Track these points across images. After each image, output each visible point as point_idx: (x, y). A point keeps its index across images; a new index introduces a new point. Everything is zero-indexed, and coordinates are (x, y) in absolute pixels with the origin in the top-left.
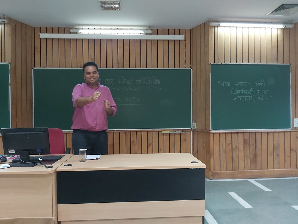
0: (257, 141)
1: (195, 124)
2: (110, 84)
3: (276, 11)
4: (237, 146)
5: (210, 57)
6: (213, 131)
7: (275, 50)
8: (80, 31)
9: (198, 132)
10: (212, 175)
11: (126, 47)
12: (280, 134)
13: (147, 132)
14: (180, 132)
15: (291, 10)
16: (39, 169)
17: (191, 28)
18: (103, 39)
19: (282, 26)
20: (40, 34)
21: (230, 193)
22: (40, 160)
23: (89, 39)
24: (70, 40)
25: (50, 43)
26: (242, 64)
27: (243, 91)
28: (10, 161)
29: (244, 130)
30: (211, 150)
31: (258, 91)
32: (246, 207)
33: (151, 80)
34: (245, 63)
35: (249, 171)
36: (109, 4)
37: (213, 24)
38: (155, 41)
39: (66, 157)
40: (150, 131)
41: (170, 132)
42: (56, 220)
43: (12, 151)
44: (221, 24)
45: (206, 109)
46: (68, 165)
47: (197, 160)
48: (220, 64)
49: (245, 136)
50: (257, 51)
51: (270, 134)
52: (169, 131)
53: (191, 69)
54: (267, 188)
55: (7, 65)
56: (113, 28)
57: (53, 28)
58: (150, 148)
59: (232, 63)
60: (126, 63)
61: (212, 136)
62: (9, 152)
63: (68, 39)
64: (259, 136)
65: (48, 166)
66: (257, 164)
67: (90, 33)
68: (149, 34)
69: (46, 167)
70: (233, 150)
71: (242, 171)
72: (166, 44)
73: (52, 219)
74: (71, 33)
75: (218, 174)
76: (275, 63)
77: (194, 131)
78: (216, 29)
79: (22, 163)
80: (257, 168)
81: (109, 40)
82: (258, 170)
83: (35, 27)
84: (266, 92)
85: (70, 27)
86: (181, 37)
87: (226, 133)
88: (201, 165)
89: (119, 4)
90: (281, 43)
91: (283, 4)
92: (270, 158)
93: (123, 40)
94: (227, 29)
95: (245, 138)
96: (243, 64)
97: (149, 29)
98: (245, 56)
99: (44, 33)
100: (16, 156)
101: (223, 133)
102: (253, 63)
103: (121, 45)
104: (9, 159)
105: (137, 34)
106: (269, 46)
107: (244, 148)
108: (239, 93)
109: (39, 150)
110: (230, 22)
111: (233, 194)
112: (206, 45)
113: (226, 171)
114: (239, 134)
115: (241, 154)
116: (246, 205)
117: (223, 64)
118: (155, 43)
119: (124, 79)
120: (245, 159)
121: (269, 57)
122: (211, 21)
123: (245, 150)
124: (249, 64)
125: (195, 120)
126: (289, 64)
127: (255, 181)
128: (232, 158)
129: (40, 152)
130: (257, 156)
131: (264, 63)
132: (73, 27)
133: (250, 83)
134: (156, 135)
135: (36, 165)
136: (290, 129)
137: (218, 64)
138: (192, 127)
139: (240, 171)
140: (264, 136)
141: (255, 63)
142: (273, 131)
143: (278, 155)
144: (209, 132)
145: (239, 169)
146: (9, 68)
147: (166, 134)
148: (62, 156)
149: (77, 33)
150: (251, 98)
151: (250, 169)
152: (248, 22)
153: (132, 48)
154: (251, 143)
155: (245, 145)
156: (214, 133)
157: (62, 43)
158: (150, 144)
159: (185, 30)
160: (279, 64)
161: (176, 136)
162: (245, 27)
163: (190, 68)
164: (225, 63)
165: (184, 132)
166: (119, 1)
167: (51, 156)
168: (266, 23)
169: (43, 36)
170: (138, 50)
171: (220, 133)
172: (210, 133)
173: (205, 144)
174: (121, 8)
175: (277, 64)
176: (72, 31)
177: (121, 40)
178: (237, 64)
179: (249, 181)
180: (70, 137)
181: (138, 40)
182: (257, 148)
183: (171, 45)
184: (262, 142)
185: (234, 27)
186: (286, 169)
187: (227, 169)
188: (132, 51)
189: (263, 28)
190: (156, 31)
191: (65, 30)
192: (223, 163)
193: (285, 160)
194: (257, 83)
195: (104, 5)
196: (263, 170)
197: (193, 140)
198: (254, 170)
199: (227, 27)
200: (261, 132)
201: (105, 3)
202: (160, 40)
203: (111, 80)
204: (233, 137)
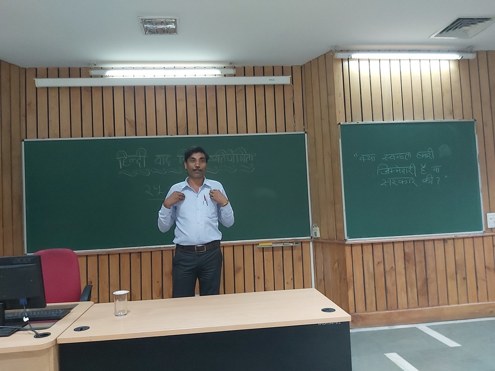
0: (427, 255)
1: (318, 228)
2: (164, 164)
3: (448, 31)
4: (394, 267)
5: (337, 113)
6: (350, 241)
7: (447, 97)
8: (108, 73)
9: (322, 243)
10: (352, 321)
11: (192, 100)
12: (466, 240)
13: (233, 246)
14: (292, 244)
15: (472, 29)
17: (301, 64)
18: (150, 87)
19: (457, 57)
20: (36, 80)
21: (385, 354)
22: (26, 320)
23: (124, 87)
24: (91, 88)
25: (53, 95)
26: (392, 122)
27: (398, 169)
29: (403, 238)
30: (348, 276)
31: (424, 167)
33: (237, 155)
34: (399, 120)
35: (416, 309)
36: (156, 24)
37: (340, 55)
38: (241, 88)
39: (81, 308)
40: (239, 245)
41: (274, 245)
44: (354, 56)
45: (335, 202)
46: (81, 329)
47: (332, 305)
48: (355, 123)
49: (406, 249)
50: (418, 99)
51: (449, 241)
52: (271, 244)
53: (306, 134)
56: (166, 66)
57: (58, 69)
58: (239, 276)
59: (375, 122)
60: (192, 126)
61: (348, 249)
63: (86, 88)
64: (429, 246)
65: (41, 332)
66: (430, 296)
67: (126, 76)
68: (230, 75)
69: (37, 336)
70: (386, 274)
71: (405, 310)
72: (260, 92)
74: (91, 77)
75: (363, 318)
76: (449, 119)
77: (316, 242)
78: (346, 63)
80: (430, 304)
81: (161, 87)
82: (432, 306)
83: (27, 68)
84: (437, 170)
85: (90, 66)
86: (285, 80)
87: (372, 244)
89: (175, 23)
90: (456, 86)
91: (459, 19)
92: (452, 285)
93: (186, 86)
94: (363, 65)
95: (407, 250)
96: (395, 122)
97: (230, 68)
98: (398, 108)
99: (43, 77)
101: (367, 244)
102: (412, 121)
103: (181, 95)
105: (210, 75)
106: (437, 90)
107: (405, 268)
108: (392, 172)
109: (23, 301)
110: (368, 51)
111: (394, 357)
112: (330, 92)
113: (377, 312)
114: (396, 245)
115: (401, 281)
117: (361, 122)
118: (241, 90)
120: (409, 289)
121: (438, 108)
122: (337, 51)
123: (407, 272)
124: (405, 121)
125: (318, 223)
126: (473, 120)
127: (429, 327)
128: (386, 288)
129: (26, 304)
130: (429, 281)
131: (431, 120)
132: (96, 66)
133: (409, 154)
134: (248, 251)
135: (16, 331)
136: (482, 232)
137: (352, 123)
138: (313, 235)
139: (401, 311)
140: (439, 246)
141: (416, 121)
142: (453, 236)
143: (464, 278)
144: (343, 244)
145: (399, 307)
147: (268, 249)
148: (71, 306)
149: (102, 76)
150: (412, 181)
151: (418, 306)
152: (399, 51)
153: (201, 100)
154: (416, 259)
155: (407, 263)
156: (351, 245)
157: (75, 94)
158: (240, 269)
159: (292, 68)
160: (456, 120)
161: (284, 252)
162: (394, 60)
163: (304, 132)
164: (364, 122)
165: (299, 245)
166: (175, 18)
168: (429, 51)
169: (41, 82)
170: (211, 103)
171: (362, 245)
172: (345, 245)
173: (336, 264)
174: (179, 30)
175: (452, 120)
176: (93, 72)
177: (180, 87)
178: (385, 122)
179: (419, 328)
180: (92, 262)
181: (210, 86)
182: (427, 268)
183: (269, 94)
184: (437, 256)
185: (375, 60)
186: (479, 303)
187: (378, 308)
188: (202, 106)
189: (425, 60)
190: (243, 71)
191: (81, 71)
192: (371, 298)
193: (477, 287)
194: (421, 154)
195: (148, 26)
196: (441, 307)
197: (315, 258)
198: (426, 307)
199: (364, 60)
200: (434, 240)
201: (150, 22)
202: (250, 86)
203: (165, 158)
204: (385, 250)
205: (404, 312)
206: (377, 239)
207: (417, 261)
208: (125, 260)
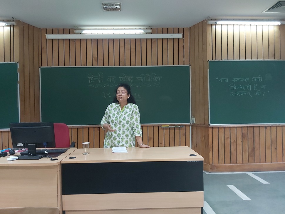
0: (255, 135)
1: (194, 118)
2: (112, 81)
3: (273, 8)
4: (236, 140)
5: (208, 54)
6: (212, 125)
7: (271, 47)
8: (84, 32)
9: (196, 126)
10: (211, 169)
11: (128, 46)
12: (278, 128)
13: (148, 126)
14: (180, 127)
16: (45, 161)
17: (189, 27)
18: (105, 39)
19: (279, 23)
20: (47, 35)
21: (228, 186)
22: (46, 152)
23: (92, 39)
24: (75, 40)
25: (55, 43)
26: (239, 60)
27: (241, 87)
28: (19, 154)
29: (241, 125)
31: (256, 86)
32: (244, 199)
33: (151, 77)
34: (243, 59)
35: (247, 164)
36: (110, 5)
37: (210, 22)
38: (155, 40)
39: (71, 150)
40: (151, 126)
41: (170, 127)
42: (61, 210)
43: (20, 145)
44: (219, 22)
45: (205, 104)
46: (72, 158)
47: (195, 153)
48: (218, 60)
49: (243, 131)
50: (254, 47)
51: (268, 128)
52: (168, 126)
53: (190, 66)
54: (266, 180)
55: (16, 65)
56: (115, 28)
57: (58, 29)
58: (151, 142)
59: (229, 60)
60: (128, 61)
61: (210, 130)
62: (17, 145)
63: (72, 40)
64: (256, 130)
65: (53, 158)
66: (255, 157)
67: (93, 33)
68: (149, 33)
69: (52, 160)
70: (231, 144)
72: (165, 42)
73: (57, 208)
74: (75, 34)
75: (217, 167)
76: (272, 59)
77: (193, 126)
78: (214, 27)
79: (29, 155)
80: (255, 161)
81: (111, 39)
82: (257, 163)
83: (42, 28)
84: (263, 88)
85: (74, 28)
86: (180, 36)
87: (224, 128)
88: (199, 158)
89: (120, 5)
90: (277, 40)
91: (280, 2)
92: (268, 152)
93: (125, 39)
94: (224, 27)
95: (243, 132)
96: (241, 60)
97: (149, 29)
98: (242, 53)
99: (50, 34)
100: (24, 149)
101: (221, 128)
102: (250, 60)
103: (122, 44)
104: (18, 153)
105: (138, 33)
106: (266, 43)
107: (242, 142)
108: (237, 88)
109: (45, 144)
110: (227, 20)
111: (232, 187)
112: (204, 43)
113: (225, 164)
114: (237, 128)
115: (239, 148)
116: (244, 197)
117: (221, 60)
118: (154, 41)
119: (125, 77)
120: (244, 153)
121: (266, 53)
122: (209, 20)
123: (243, 143)
124: (247, 60)
125: (194, 115)
127: (253, 174)
128: (230, 151)
130: (255, 149)
131: (262, 60)
132: (77, 28)
133: (248, 79)
134: (156, 129)
135: (42, 158)
137: (216, 61)
138: (191, 122)
139: (238, 164)
140: (262, 131)
141: (253, 60)
142: (271, 125)
143: (275, 149)
144: (207, 127)
145: (238, 162)
146: (18, 67)
147: (166, 128)
148: (67, 149)
149: (81, 34)
150: (248, 94)
151: (249, 162)
152: (245, 20)
153: (133, 47)
155: (243, 139)
156: (212, 128)
157: (67, 43)
158: (151, 138)
159: (184, 29)
160: (276, 60)
161: (175, 130)
162: (242, 25)
163: (189, 65)
164: (223, 60)
165: (184, 127)
166: (120, 2)
167: (57, 149)
168: (262, 20)
169: (49, 36)
170: (138, 49)
171: (218, 128)
172: (208, 127)
173: (204, 138)
174: (122, 9)
175: (274, 60)
176: (76, 31)
177: (122, 39)
178: (234, 60)
179: (248, 174)
180: (75, 131)
181: (138, 39)
182: (255, 142)
183: (170, 44)
184: (260, 136)
185: (231, 25)
186: (283, 163)
187: (226, 162)
188: (133, 50)
189: (260, 25)
190: (156, 31)
191: (70, 31)
192: (222, 157)
193: (283, 154)
194: (255, 78)
195: (106, 7)
196: (261, 163)
197: (192, 134)
198: (253, 163)
199: (224, 25)
200: (259, 127)
201: (106, 5)
202: (160, 39)
203: (113, 78)
204: (231, 132)
205: (240, 165)
206: (227, 125)
207: (249, 138)
208: (91, 131)
